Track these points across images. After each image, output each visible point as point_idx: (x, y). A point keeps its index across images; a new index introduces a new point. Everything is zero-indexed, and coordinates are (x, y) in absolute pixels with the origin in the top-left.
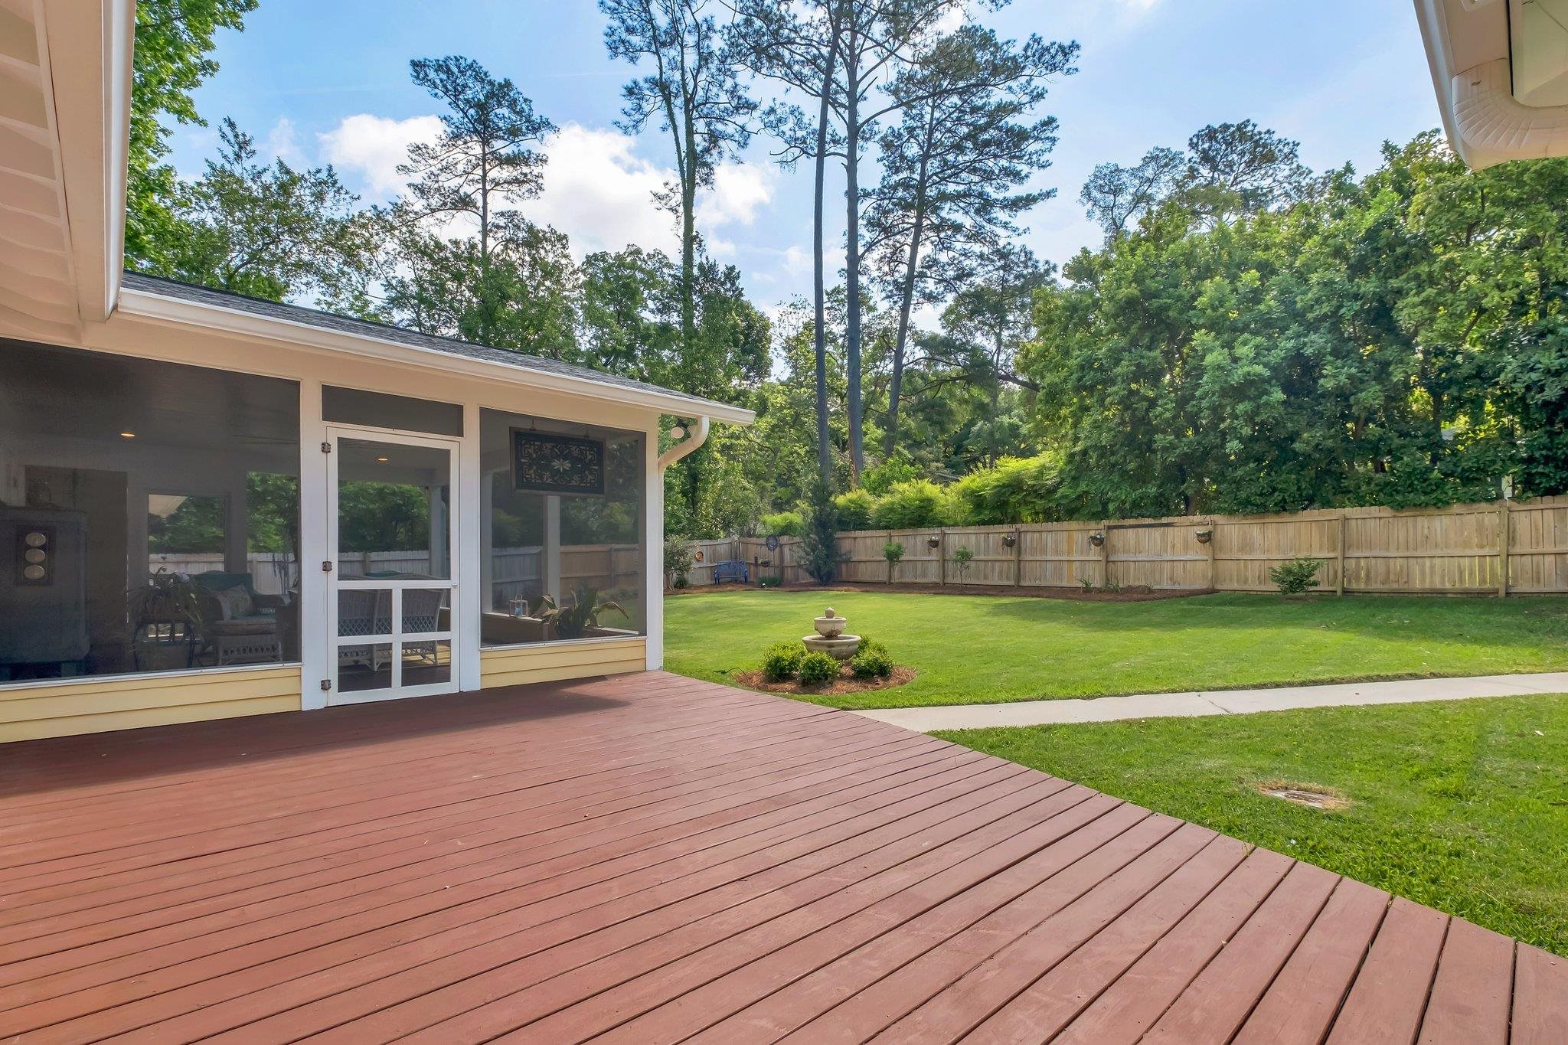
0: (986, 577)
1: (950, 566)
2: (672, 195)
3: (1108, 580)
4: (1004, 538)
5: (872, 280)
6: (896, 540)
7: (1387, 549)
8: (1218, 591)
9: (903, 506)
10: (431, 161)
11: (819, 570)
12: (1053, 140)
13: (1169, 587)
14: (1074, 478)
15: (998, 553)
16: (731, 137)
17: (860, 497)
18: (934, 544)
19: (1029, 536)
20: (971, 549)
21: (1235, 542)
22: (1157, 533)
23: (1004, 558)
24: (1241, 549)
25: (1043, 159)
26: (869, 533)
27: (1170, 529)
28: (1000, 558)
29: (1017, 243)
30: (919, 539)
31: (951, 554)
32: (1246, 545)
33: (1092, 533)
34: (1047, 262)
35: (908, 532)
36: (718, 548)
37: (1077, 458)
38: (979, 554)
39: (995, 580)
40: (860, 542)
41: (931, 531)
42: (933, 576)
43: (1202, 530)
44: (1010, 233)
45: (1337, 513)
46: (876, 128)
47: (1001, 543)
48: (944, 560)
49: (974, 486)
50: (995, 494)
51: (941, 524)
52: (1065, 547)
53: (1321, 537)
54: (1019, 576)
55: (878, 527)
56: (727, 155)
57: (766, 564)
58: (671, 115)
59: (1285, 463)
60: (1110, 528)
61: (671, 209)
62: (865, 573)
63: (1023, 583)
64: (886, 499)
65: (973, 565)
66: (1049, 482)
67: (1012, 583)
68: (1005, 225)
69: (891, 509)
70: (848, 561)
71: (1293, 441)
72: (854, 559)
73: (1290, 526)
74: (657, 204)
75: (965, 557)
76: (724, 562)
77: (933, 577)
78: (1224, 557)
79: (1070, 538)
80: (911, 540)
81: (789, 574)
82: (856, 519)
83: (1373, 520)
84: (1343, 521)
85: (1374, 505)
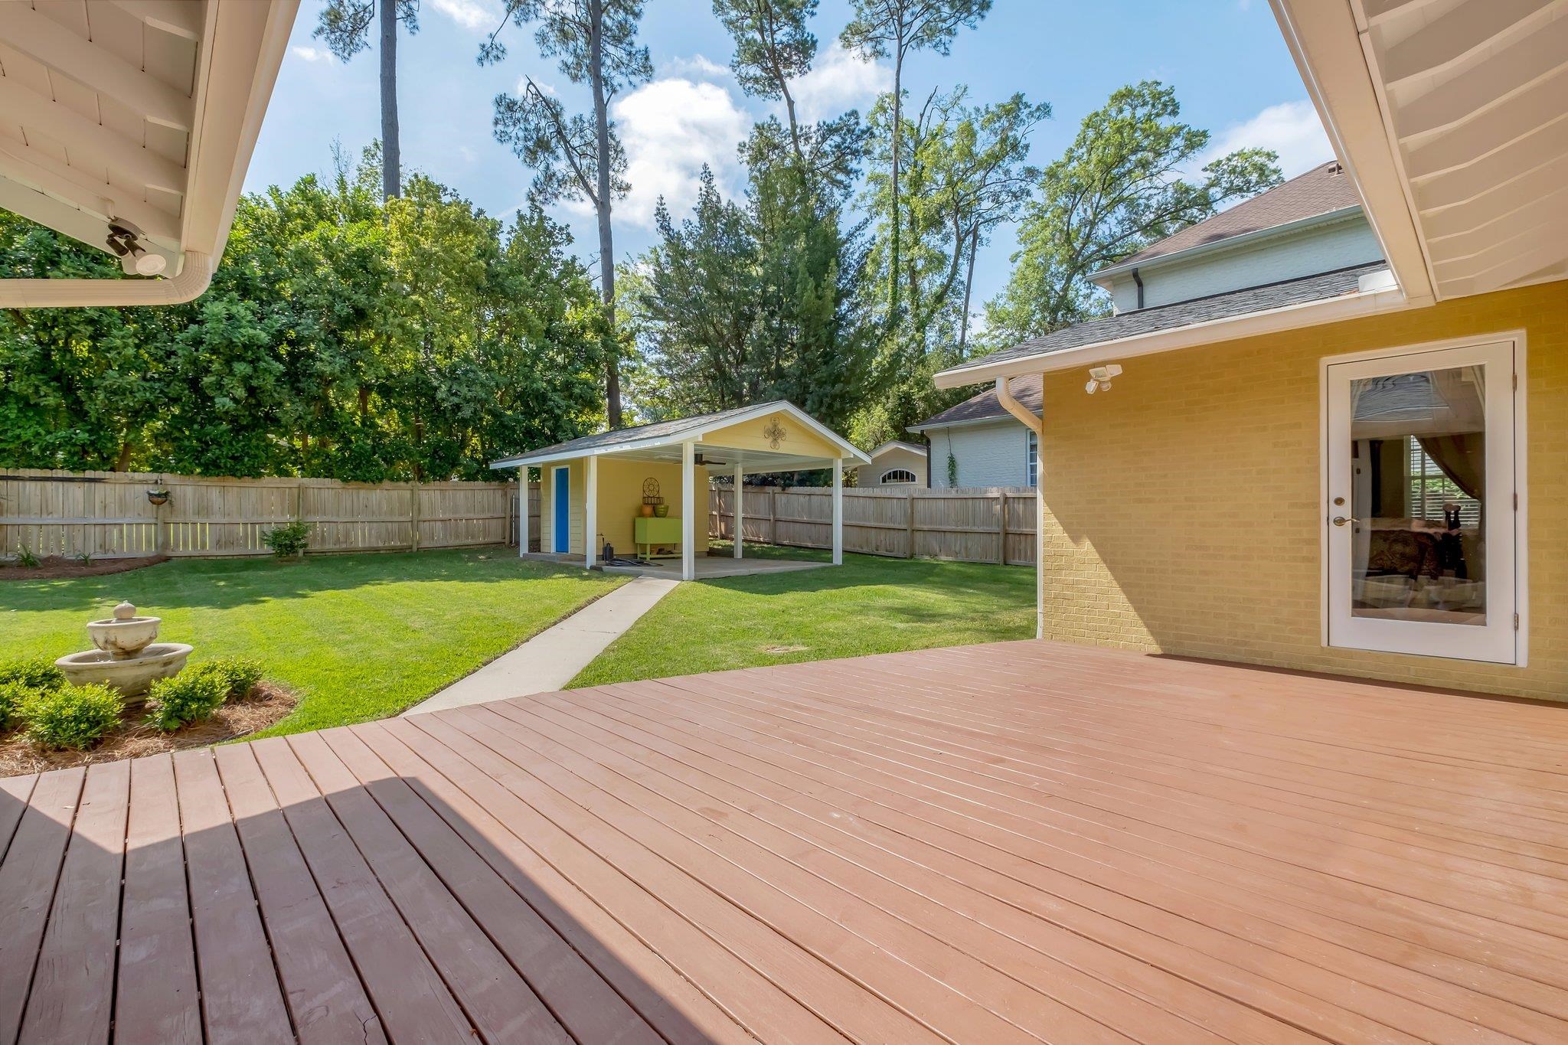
83: (326, 490)
84: (304, 489)
85: (327, 477)
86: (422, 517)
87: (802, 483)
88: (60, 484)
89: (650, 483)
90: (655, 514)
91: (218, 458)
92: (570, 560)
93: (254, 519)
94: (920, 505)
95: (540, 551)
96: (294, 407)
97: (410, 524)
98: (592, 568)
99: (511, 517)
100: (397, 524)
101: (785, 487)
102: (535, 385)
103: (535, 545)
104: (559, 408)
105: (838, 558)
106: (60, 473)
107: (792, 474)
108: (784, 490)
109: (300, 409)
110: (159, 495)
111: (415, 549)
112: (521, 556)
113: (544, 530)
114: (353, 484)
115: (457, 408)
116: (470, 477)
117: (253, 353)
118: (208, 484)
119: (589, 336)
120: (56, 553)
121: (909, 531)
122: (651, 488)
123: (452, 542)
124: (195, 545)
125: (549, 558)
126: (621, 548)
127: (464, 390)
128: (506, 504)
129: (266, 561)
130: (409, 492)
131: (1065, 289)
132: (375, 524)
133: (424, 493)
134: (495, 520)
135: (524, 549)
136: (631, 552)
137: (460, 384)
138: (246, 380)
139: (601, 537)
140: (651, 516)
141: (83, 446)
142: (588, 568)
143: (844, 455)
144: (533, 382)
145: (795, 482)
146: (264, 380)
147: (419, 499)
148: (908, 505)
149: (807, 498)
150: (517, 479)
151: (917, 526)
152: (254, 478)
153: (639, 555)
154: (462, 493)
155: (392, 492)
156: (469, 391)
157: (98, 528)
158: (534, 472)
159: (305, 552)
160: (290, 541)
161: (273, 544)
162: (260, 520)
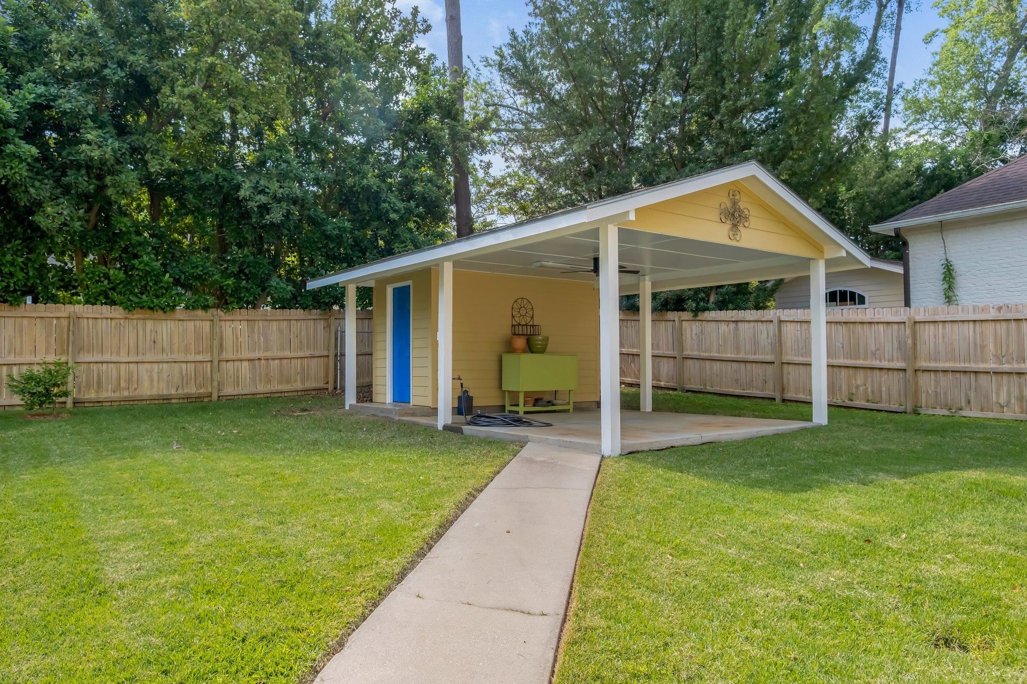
7: (118, 353)
45: (64, 310)
53: (47, 337)
59: (9, 241)
71: (32, 213)
83: (104, 321)
84: (75, 320)
85: (106, 304)
86: (224, 356)
87: (722, 305)
89: (521, 305)
90: (530, 348)
92: (413, 414)
93: (11, 359)
94: (928, 332)
95: (371, 401)
96: (58, 209)
97: (209, 365)
98: (446, 428)
99: (336, 355)
100: (191, 367)
101: (696, 311)
102: (365, 181)
103: (365, 392)
104: (396, 211)
105: (820, 416)
107: (707, 291)
108: (696, 315)
109: (65, 213)
111: (215, 397)
112: (347, 408)
113: (377, 372)
114: (138, 314)
115: (264, 209)
116: (284, 304)
119: (434, 120)
121: (910, 372)
122: (523, 312)
123: (262, 388)
125: (382, 411)
126: (483, 398)
127: (274, 186)
128: (330, 339)
129: (20, 415)
130: (208, 323)
131: (1007, 67)
132: (165, 365)
133: (228, 323)
134: (316, 359)
135: (350, 399)
136: (495, 401)
137: (270, 179)
139: (459, 382)
140: (524, 352)
142: (440, 428)
143: (831, 253)
144: (362, 178)
145: (711, 305)
146: (12, 168)
147: (221, 333)
148: (908, 332)
149: (732, 326)
150: (342, 306)
151: (924, 364)
152: (11, 304)
153: (508, 408)
154: (275, 323)
155: (188, 323)
156: (281, 187)
158: (365, 295)
159: (65, 403)
160: (46, 389)
161: (22, 392)
162: (19, 360)
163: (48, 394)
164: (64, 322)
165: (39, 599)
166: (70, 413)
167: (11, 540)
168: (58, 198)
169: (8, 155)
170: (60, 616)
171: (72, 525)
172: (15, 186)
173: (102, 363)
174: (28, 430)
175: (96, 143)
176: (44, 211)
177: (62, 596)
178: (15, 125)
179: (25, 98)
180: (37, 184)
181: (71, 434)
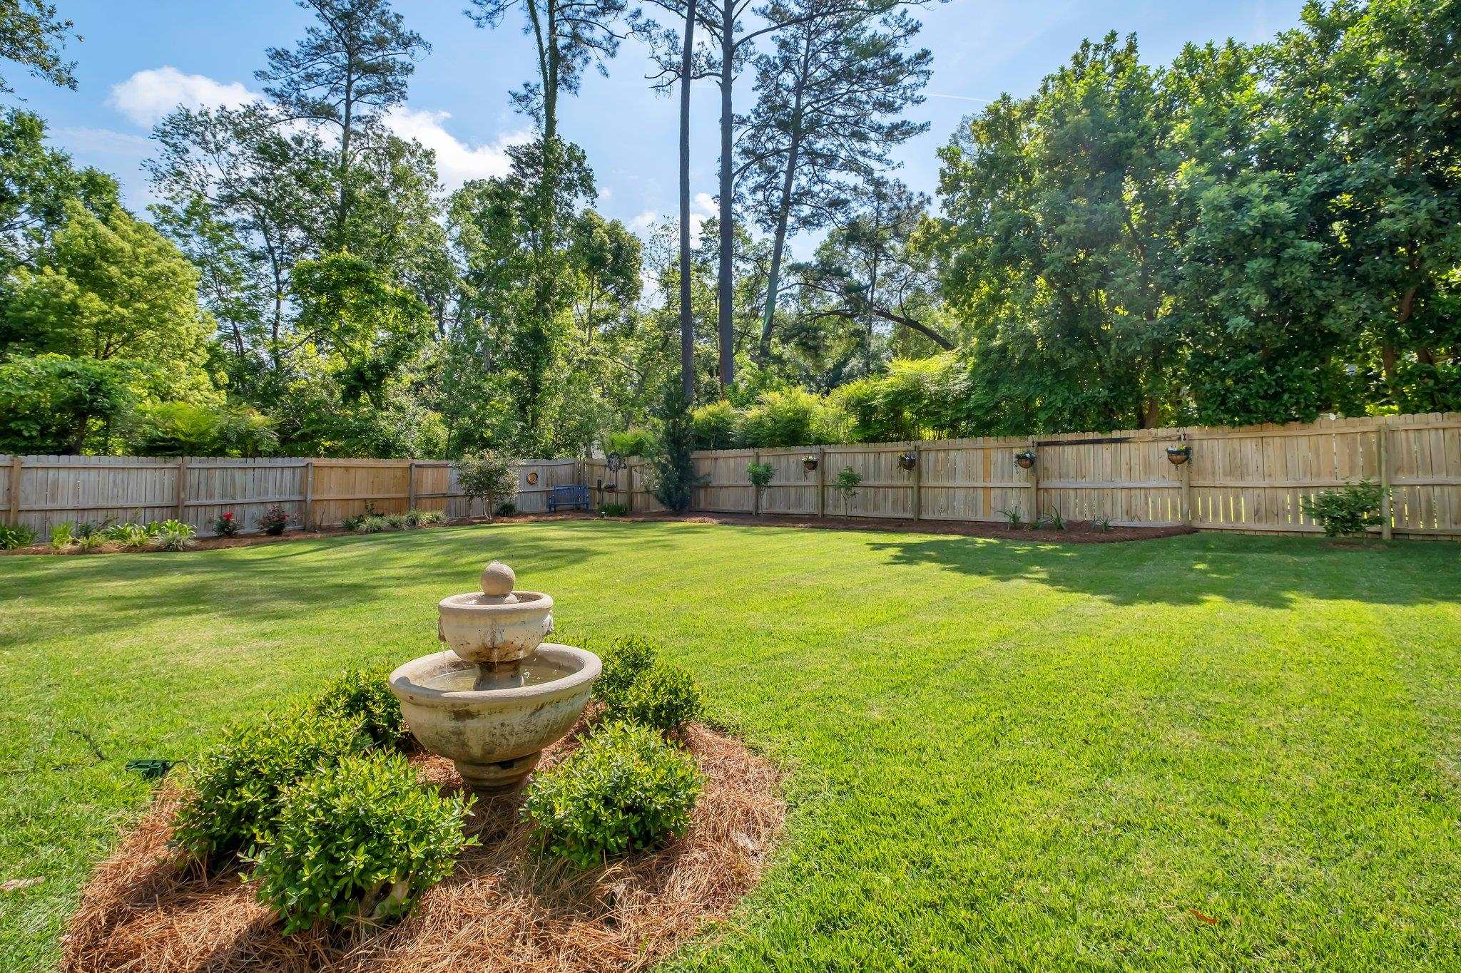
0: (876, 508)
1: (831, 492)
2: (531, 95)
3: (1038, 513)
4: (903, 459)
5: (747, 209)
6: (764, 461)
8: (1196, 530)
9: (773, 419)
10: (294, 70)
11: (670, 497)
12: (928, 73)
13: (1126, 524)
14: (990, 382)
15: (892, 477)
16: (599, 45)
17: (723, 411)
18: (812, 465)
19: (932, 455)
20: (858, 470)
21: (1219, 464)
22: (1105, 451)
23: (899, 484)
24: (1230, 473)
25: (917, 94)
26: (733, 452)
27: (1125, 446)
28: (894, 483)
29: (890, 176)
30: (792, 459)
31: (833, 477)
32: (1237, 468)
33: (1017, 451)
34: (921, 194)
35: (780, 450)
36: (558, 469)
37: (994, 356)
38: (868, 479)
39: (888, 512)
40: (721, 462)
41: (808, 449)
42: (810, 505)
43: (1176, 447)
44: (884, 166)
45: (1372, 423)
46: (751, 48)
47: (897, 463)
48: (824, 486)
49: (860, 394)
50: (886, 404)
51: (819, 441)
52: (979, 469)
53: (1351, 456)
54: (919, 507)
55: (743, 445)
56: (594, 62)
57: (611, 489)
58: (534, 17)
60: (1040, 444)
61: (531, 113)
62: (727, 501)
63: (924, 516)
64: (753, 413)
65: (859, 491)
66: (957, 387)
67: (909, 515)
68: (879, 159)
69: (760, 424)
70: (707, 486)
71: (1321, 318)
72: (714, 483)
73: (1303, 442)
74: (516, 106)
75: (851, 480)
76: (563, 486)
77: (810, 507)
78: (1206, 483)
79: (986, 457)
80: (784, 461)
81: (638, 500)
82: (717, 436)
83: (1433, 432)
84: (1387, 434)
85: (1433, 410)
88: (1091, 446)
91: (1245, 400)
93: (1307, 481)
96: (1354, 304)
106: (1091, 436)
109: (1364, 306)
110: (1178, 453)
117: (1274, 240)
118: (1240, 435)
120: (1089, 518)
124: (1227, 516)
129: (1321, 542)
138: (1266, 280)
141: (1106, 404)
146: (1292, 273)
152: (1303, 422)
157: (1124, 492)
159: (1380, 533)
160: (1350, 513)
161: (1321, 516)
162: (1315, 482)
163: (1354, 520)
164: (1373, 438)
165: (1316, 763)
166: (1389, 545)
167: (1289, 673)
168: (1352, 293)
169: (1287, 261)
170: (1350, 804)
171: (1380, 676)
172: (1298, 292)
173: (1433, 485)
174: (1327, 558)
175: (1401, 212)
176: (1335, 312)
177: (1356, 774)
178: (1295, 227)
179: (1304, 192)
180: (1325, 284)
181: (1388, 567)
